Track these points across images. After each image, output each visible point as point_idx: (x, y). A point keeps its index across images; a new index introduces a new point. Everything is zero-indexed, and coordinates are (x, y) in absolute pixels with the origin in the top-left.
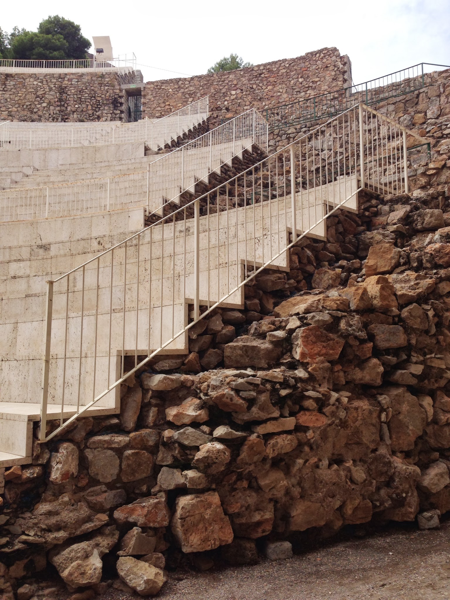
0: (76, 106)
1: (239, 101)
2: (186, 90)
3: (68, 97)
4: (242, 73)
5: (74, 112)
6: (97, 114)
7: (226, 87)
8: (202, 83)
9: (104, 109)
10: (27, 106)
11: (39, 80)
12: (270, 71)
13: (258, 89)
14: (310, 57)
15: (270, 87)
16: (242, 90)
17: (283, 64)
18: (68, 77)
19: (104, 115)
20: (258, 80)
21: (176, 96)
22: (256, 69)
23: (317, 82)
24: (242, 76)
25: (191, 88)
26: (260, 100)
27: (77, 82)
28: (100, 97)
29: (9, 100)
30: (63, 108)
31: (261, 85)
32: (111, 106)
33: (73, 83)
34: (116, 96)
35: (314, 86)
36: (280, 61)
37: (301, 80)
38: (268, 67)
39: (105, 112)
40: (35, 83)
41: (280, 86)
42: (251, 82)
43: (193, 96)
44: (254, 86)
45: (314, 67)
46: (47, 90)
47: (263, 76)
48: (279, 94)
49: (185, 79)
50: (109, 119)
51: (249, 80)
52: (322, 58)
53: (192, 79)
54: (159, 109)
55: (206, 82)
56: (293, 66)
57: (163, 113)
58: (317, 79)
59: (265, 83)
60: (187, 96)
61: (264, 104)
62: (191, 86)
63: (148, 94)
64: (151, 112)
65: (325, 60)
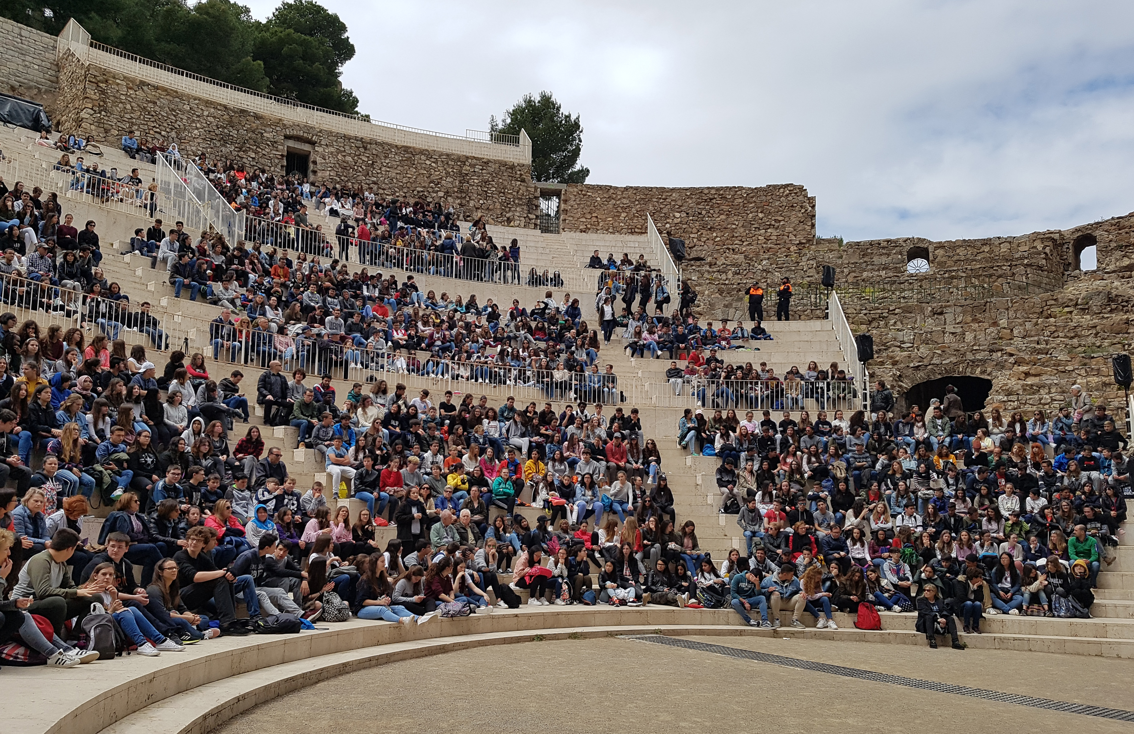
0: (481, 202)
1: (684, 226)
2: (618, 202)
3: (471, 188)
4: (688, 194)
5: (477, 208)
6: (507, 215)
7: (669, 207)
8: (638, 197)
9: (516, 210)
10: (418, 192)
11: (433, 160)
12: (723, 197)
13: (708, 217)
14: (771, 190)
15: (723, 217)
16: (687, 214)
17: (739, 193)
18: (470, 161)
19: (516, 217)
20: (708, 205)
21: (605, 208)
22: (706, 191)
23: (780, 221)
24: (689, 197)
25: (625, 201)
26: (710, 229)
27: (482, 170)
28: (511, 193)
29: (395, 181)
30: (464, 202)
31: (711, 211)
32: (525, 207)
33: (476, 170)
34: (531, 196)
35: (777, 225)
36: (735, 187)
37: (761, 215)
38: (721, 192)
39: (518, 214)
40: (428, 162)
41: (736, 218)
42: (700, 207)
43: (627, 210)
44: (704, 212)
45: (777, 203)
46: (443, 174)
47: (714, 201)
48: (734, 226)
49: (617, 188)
50: (522, 225)
51: (698, 204)
52: (787, 195)
53: (626, 189)
54: (584, 220)
55: (643, 197)
56: (752, 197)
57: (589, 226)
58: (781, 218)
59: (717, 210)
60: (619, 209)
61: (715, 234)
62: (624, 198)
63: (570, 199)
64: (573, 222)
65: (790, 198)
